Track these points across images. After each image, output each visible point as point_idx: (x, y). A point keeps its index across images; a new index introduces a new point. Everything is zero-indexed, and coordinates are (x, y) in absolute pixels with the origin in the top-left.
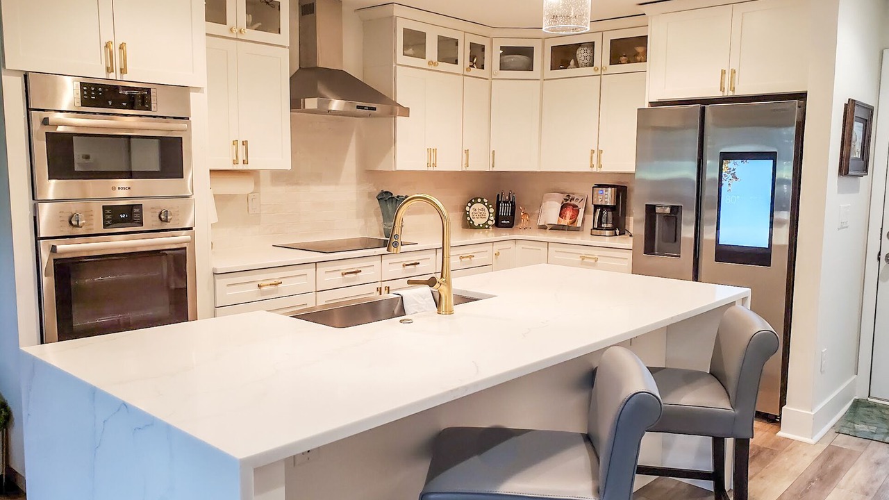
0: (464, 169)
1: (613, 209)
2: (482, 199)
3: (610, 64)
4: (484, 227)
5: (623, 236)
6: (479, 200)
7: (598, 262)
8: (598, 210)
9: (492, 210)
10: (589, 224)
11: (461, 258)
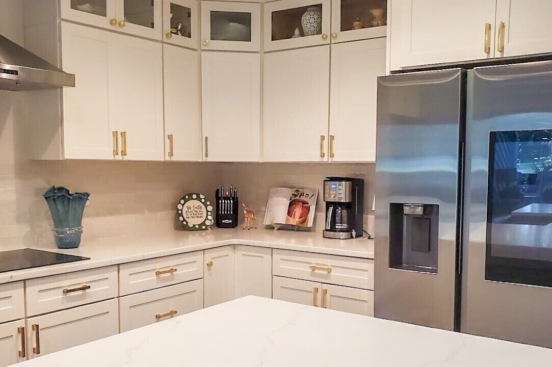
0: (168, 159)
1: (347, 206)
2: (198, 195)
3: (341, 31)
4: (201, 228)
5: (360, 239)
6: (194, 196)
7: (332, 273)
8: (331, 209)
9: (210, 208)
10: (322, 225)
11: (158, 273)
